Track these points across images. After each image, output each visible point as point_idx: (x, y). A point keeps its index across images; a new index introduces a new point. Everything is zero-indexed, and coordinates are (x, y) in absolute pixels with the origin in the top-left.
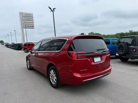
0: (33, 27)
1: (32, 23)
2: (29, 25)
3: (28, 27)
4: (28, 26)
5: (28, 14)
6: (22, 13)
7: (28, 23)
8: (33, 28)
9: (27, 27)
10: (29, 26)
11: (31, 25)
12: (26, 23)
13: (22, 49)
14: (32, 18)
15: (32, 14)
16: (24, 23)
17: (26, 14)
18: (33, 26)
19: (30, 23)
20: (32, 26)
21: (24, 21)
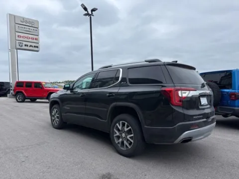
0: (36, 49)
1: (36, 39)
2: (29, 44)
3: (26, 48)
4: (25, 45)
5: (28, 20)
6: (15, 16)
7: (26, 39)
8: (37, 51)
9: (24, 47)
10: (27, 46)
11: (33, 45)
12: (21, 39)
13: (8, 95)
14: (35, 29)
15: (38, 22)
16: (17, 38)
17: (23, 19)
18: (37, 47)
19: (30, 40)
20: (35, 47)
21: (17, 34)
